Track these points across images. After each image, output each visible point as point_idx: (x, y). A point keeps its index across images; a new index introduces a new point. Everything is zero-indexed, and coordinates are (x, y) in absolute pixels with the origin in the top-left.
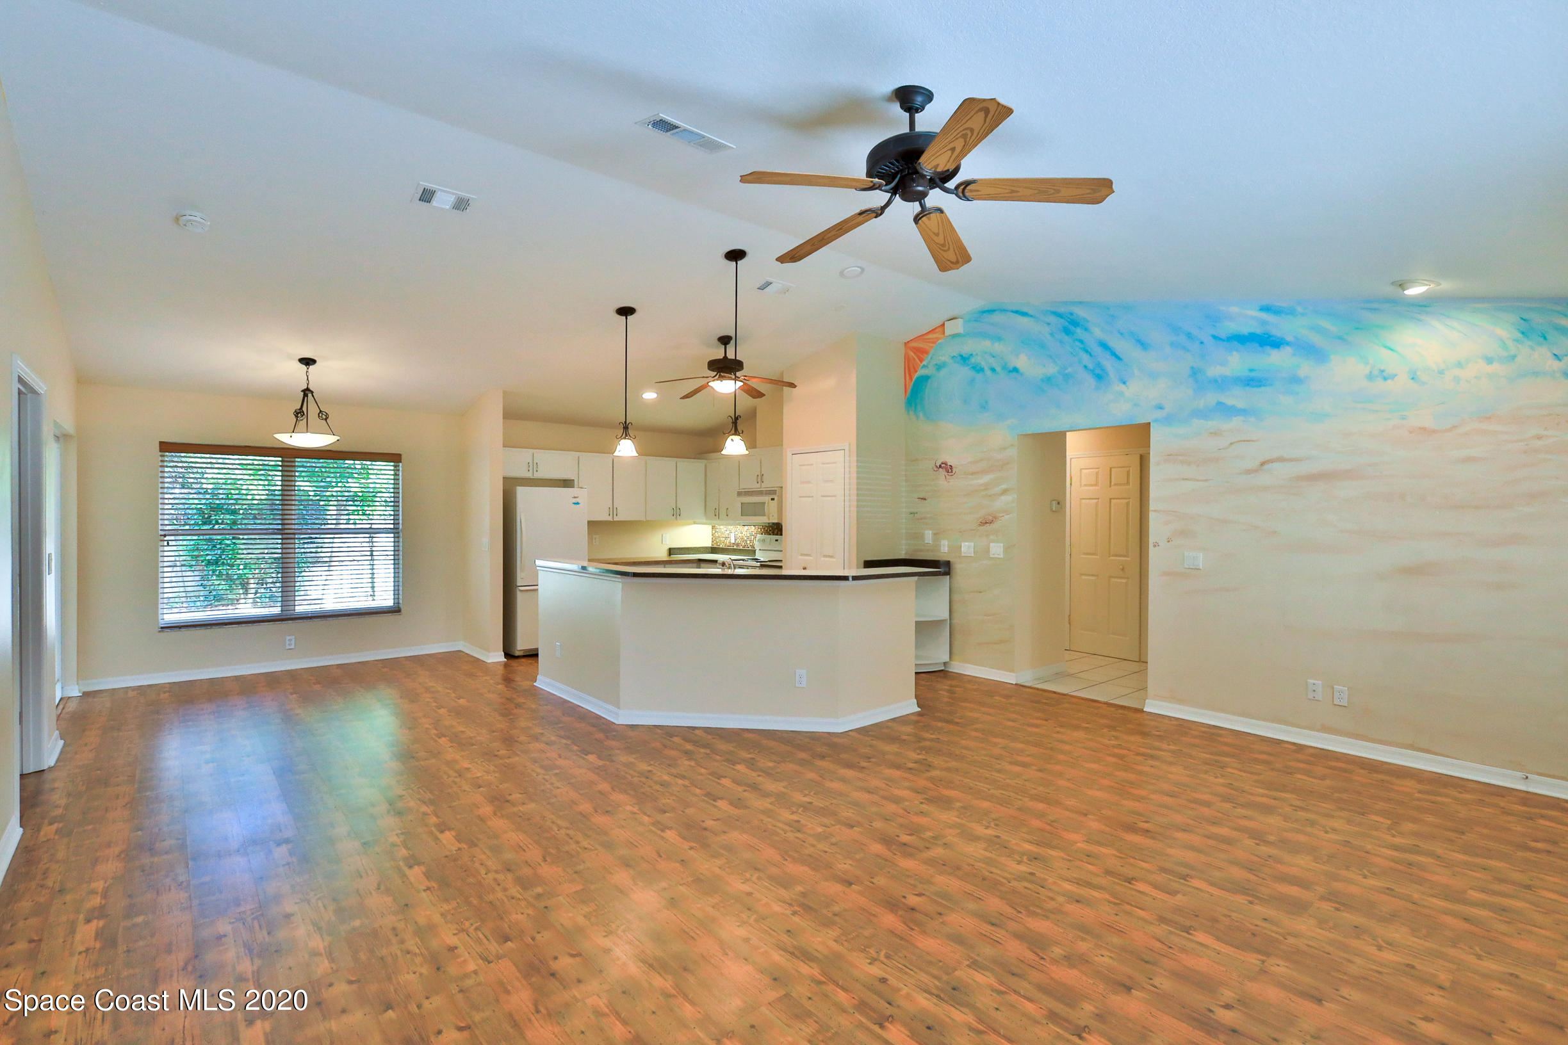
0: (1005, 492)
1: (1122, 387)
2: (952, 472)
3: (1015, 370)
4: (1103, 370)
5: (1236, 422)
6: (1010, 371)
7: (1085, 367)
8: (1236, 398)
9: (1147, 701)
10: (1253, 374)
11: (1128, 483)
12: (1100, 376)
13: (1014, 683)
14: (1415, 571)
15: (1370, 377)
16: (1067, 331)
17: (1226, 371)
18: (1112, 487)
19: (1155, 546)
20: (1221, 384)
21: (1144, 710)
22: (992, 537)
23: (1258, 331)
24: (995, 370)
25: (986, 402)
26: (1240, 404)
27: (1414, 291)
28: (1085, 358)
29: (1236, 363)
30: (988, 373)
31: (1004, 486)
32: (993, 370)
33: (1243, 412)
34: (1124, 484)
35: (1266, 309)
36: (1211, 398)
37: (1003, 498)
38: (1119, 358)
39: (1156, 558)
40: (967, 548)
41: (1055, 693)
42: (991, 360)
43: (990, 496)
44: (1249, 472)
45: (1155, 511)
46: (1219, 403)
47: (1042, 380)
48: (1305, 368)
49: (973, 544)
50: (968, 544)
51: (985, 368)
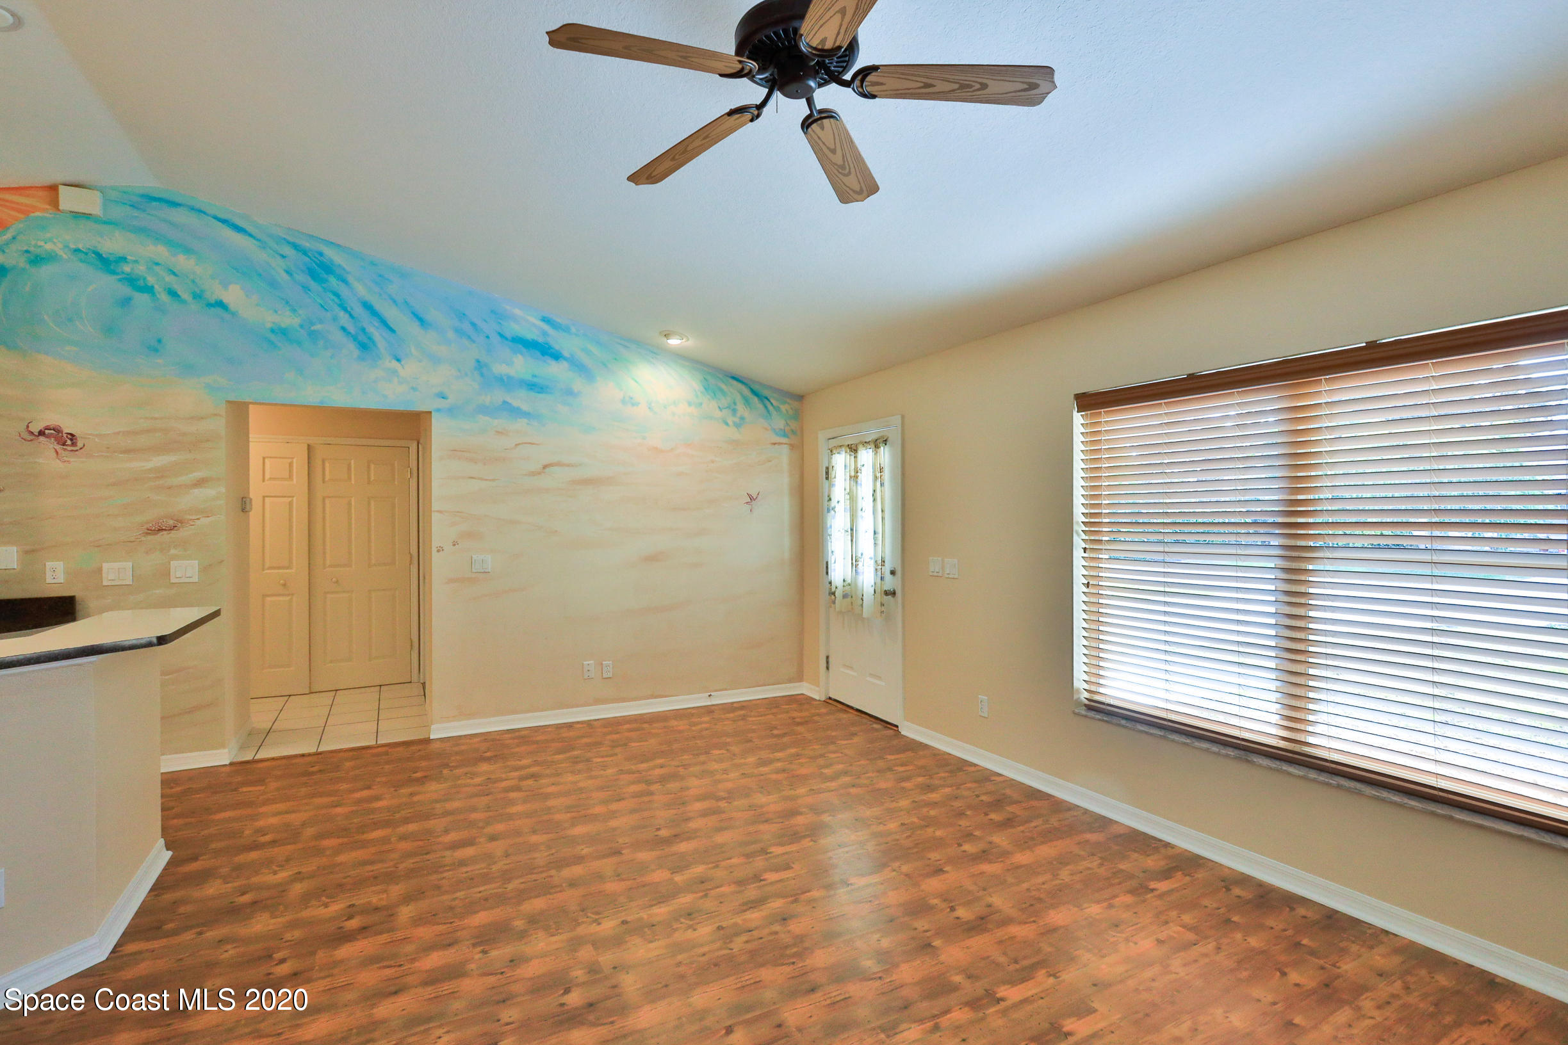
0: (200, 483)
1: (395, 364)
3: (220, 304)
4: (370, 338)
5: (521, 424)
6: (210, 305)
7: (343, 329)
8: (520, 399)
9: (432, 727)
10: (535, 380)
11: (291, 477)
12: (365, 346)
13: (227, 762)
14: (652, 559)
15: (623, 402)
16: (312, 274)
17: (512, 372)
18: (266, 482)
19: (438, 551)
20: (506, 383)
21: (432, 737)
22: (173, 551)
23: (541, 340)
24: (178, 296)
25: (159, 341)
26: (525, 407)
27: (674, 342)
28: (344, 319)
29: (521, 365)
30: (164, 297)
31: (198, 475)
32: (173, 294)
33: (526, 415)
34: (283, 479)
35: (545, 320)
36: (498, 396)
37: (196, 491)
38: (392, 330)
39: (441, 566)
40: (117, 571)
41: (303, 755)
42: (169, 279)
43: (169, 488)
44: (533, 474)
45: (438, 511)
46: (505, 402)
47: (272, 331)
48: (578, 384)
49: (130, 564)
50: (117, 565)
51: (156, 286)
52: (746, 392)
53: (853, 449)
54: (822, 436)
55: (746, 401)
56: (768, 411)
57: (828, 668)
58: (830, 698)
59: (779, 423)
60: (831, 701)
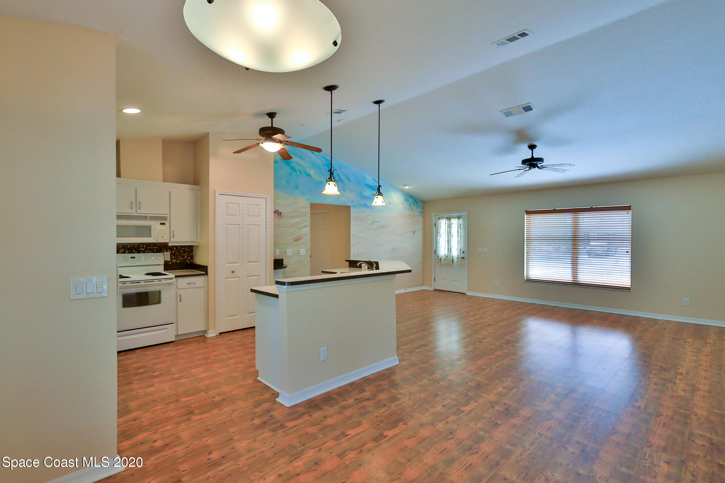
0: (305, 226)
1: (344, 192)
2: (281, 215)
3: (309, 175)
6: (307, 175)
17: (367, 194)
19: (352, 247)
22: (300, 246)
24: (301, 173)
25: (297, 185)
30: (298, 173)
31: (305, 224)
32: (300, 172)
36: (364, 202)
37: (305, 229)
40: (290, 252)
42: (300, 168)
43: (299, 228)
44: (369, 224)
45: (352, 235)
46: (365, 204)
49: (292, 250)
50: (289, 250)
51: (297, 170)
52: (414, 201)
53: (449, 219)
54: (433, 215)
55: (413, 203)
56: (418, 207)
57: (435, 281)
58: (435, 289)
59: (420, 210)
60: (435, 290)
